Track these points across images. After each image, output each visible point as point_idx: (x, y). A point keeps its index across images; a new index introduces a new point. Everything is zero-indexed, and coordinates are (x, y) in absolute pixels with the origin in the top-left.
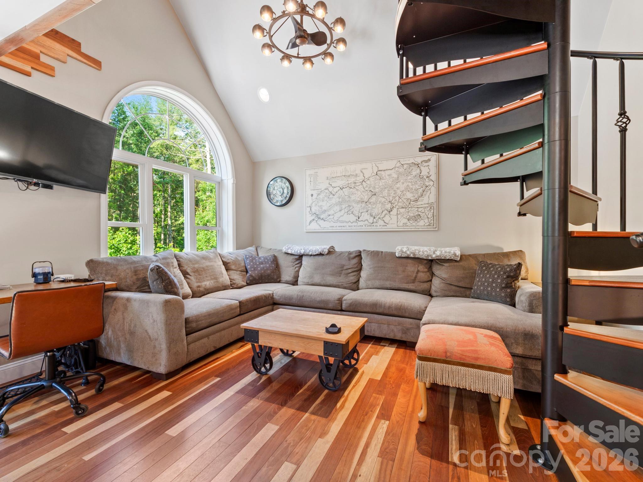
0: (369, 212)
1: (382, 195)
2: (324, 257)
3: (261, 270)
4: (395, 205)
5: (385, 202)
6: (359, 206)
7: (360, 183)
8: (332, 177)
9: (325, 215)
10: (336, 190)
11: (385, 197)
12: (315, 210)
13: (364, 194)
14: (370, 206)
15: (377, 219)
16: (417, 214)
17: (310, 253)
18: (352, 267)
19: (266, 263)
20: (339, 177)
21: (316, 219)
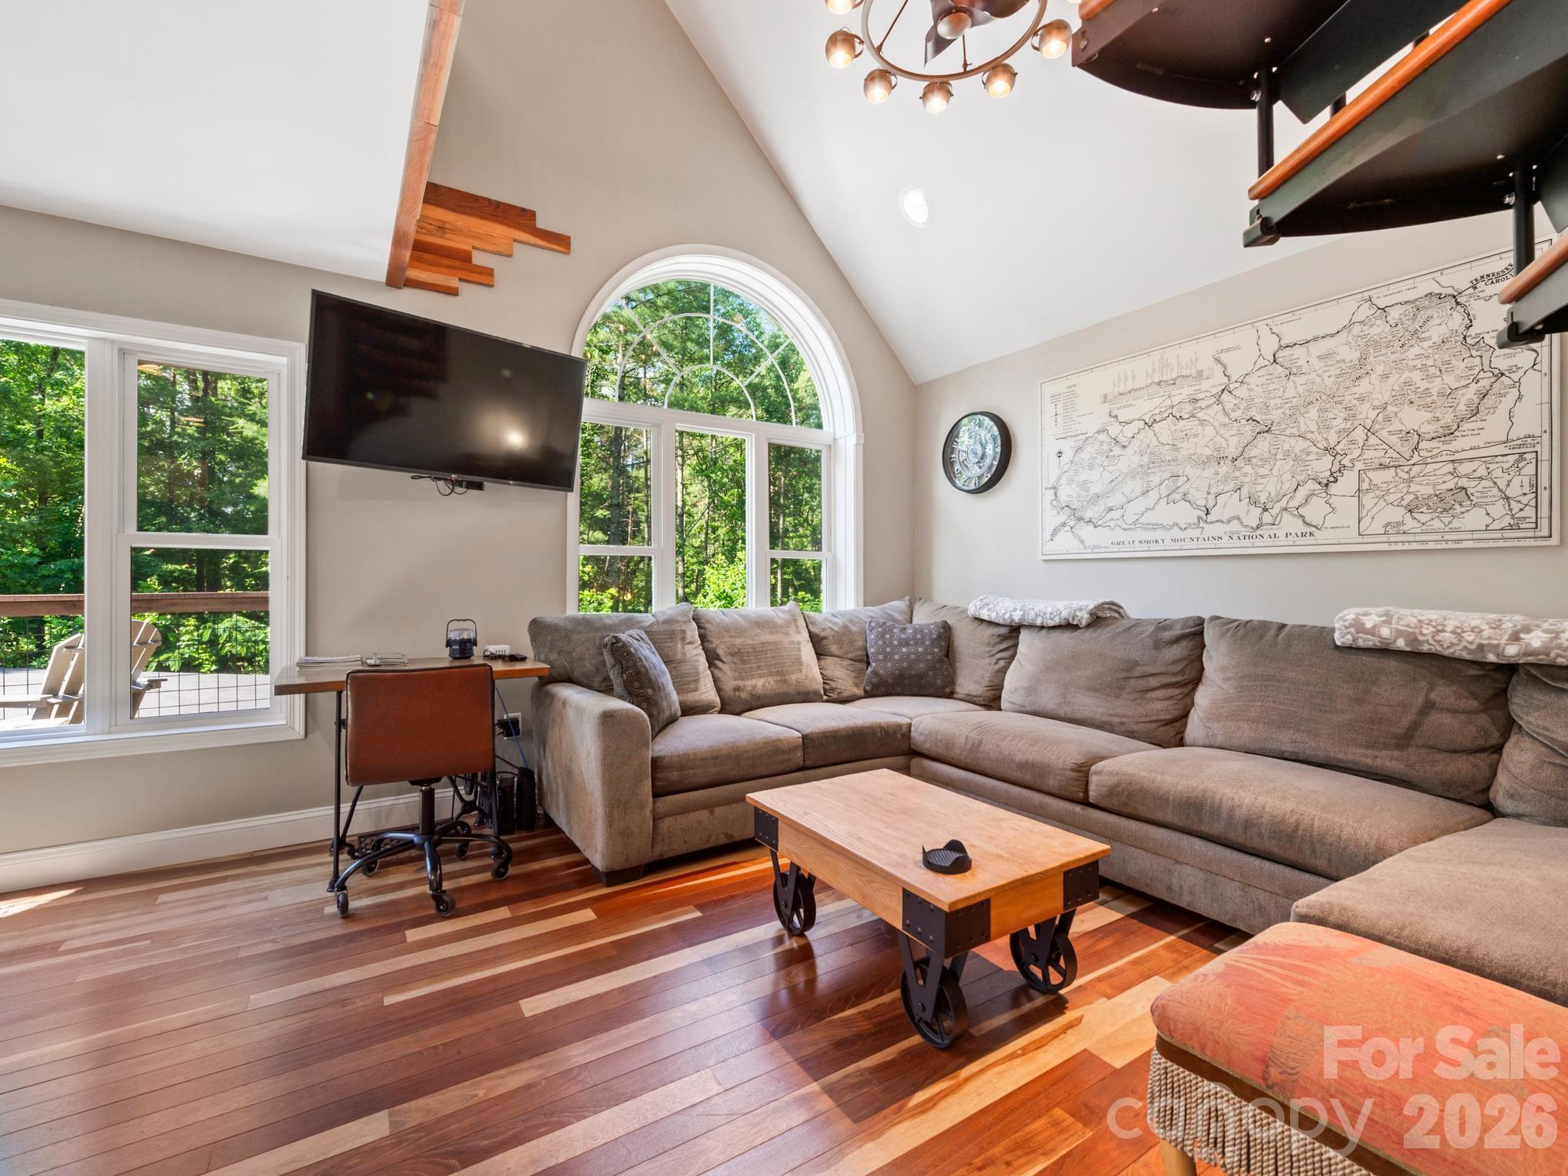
0: (1245, 491)
1: (1294, 431)
2: (1078, 633)
3: (901, 660)
4: (1352, 460)
5: (1309, 454)
6: (1209, 473)
7: (1214, 399)
8: (1121, 394)
9: (1096, 509)
10: (1129, 430)
11: (1309, 436)
12: (1069, 496)
13: (1227, 435)
14: (1248, 469)
15: (1274, 512)
16: (1451, 485)
17: (1039, 622)
18: (1163, 670)
19: (916, 643)
20: (1140, 389)
21: (1072, 523)
